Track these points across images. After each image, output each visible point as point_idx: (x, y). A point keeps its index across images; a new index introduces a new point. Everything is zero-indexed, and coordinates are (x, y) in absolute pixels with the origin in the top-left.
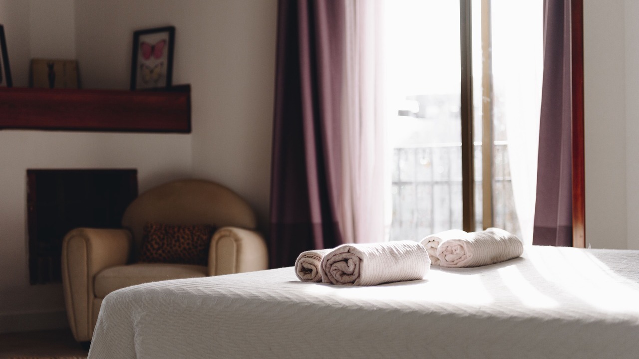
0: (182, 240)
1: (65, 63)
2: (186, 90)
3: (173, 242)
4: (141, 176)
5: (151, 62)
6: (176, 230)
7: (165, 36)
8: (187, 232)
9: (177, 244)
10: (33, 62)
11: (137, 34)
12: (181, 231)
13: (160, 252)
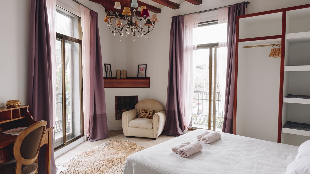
0: (147, 113)
1: (124, 70)
2: (149, 78)
3: (145, 114)
4: (139, 97)
5: (142, 72)
6: (146, 111)
7: (145, 66)
8: (149, 112)
9: (146, 114)
10: (117, 70)
11: (139, 65)
12: (147, 111)
13: (143, 116)
